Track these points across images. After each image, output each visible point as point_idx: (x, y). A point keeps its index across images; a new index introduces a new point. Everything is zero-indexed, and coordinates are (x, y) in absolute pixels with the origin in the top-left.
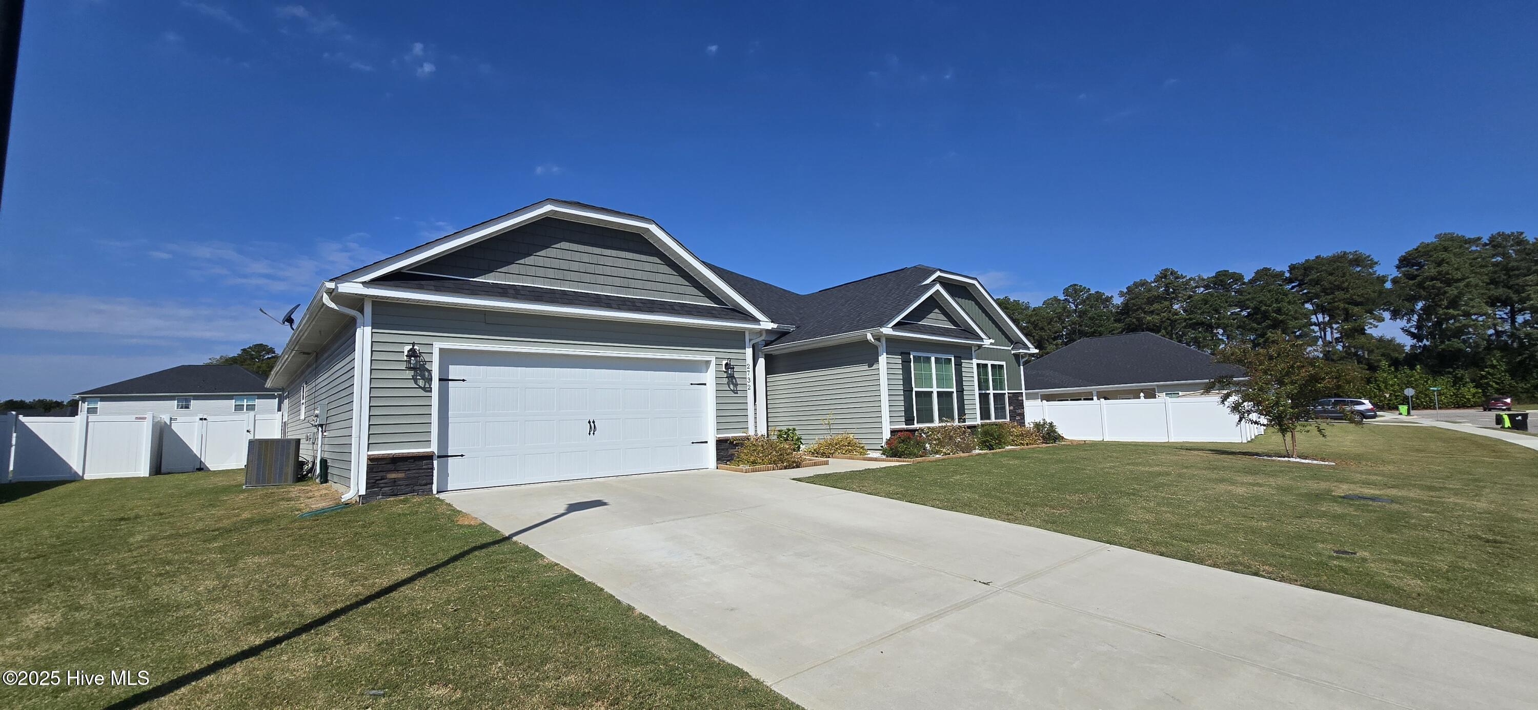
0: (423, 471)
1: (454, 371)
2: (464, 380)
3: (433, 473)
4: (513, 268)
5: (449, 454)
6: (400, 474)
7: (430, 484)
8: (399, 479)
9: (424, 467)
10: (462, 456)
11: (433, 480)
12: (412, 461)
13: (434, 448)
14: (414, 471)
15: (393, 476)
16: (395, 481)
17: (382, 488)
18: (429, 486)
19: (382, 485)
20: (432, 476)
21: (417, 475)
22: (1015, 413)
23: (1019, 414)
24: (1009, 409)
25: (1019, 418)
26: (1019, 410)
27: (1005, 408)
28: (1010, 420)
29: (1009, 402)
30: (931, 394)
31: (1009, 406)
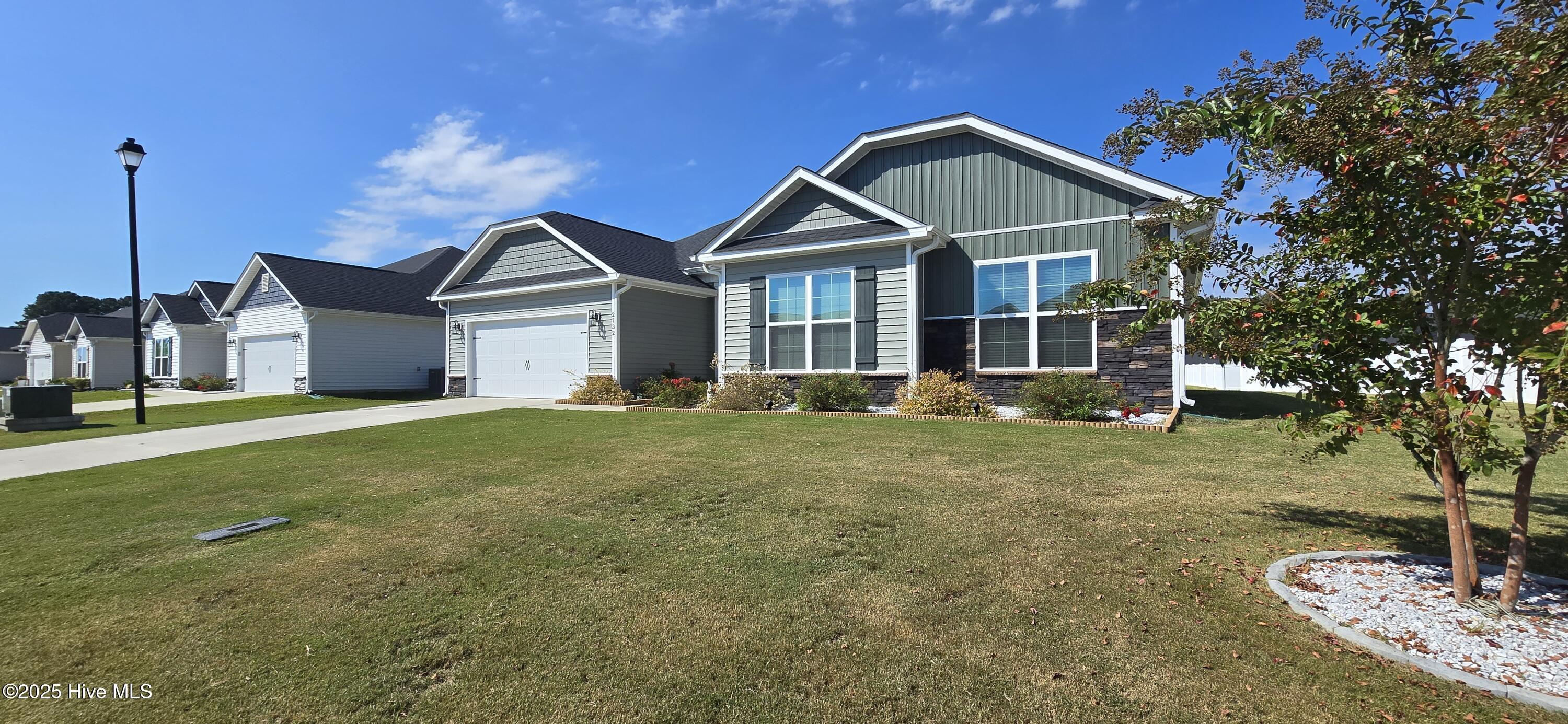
1: (479, 333)
2: (482, 338)
3: (465, 386)
5: (475, 376)
9: (465, 382)
10: (481, 379)
11: (465, 390)
12: (462, 379)
13: (468, 372)
14: (460, 385)
15: (455, 386)
16: (455, 389)
17: (452, 392)
18: (464, 393)
22: (1124, 355)
23: (1144, 358)
24: (1101, 346)
25: (1142, 365)
26: (1143, 348)
27: (1089, 344)
28: (1098, 369)
29: (1099, 332)
30: (802, 329)
31: (1103, 339)
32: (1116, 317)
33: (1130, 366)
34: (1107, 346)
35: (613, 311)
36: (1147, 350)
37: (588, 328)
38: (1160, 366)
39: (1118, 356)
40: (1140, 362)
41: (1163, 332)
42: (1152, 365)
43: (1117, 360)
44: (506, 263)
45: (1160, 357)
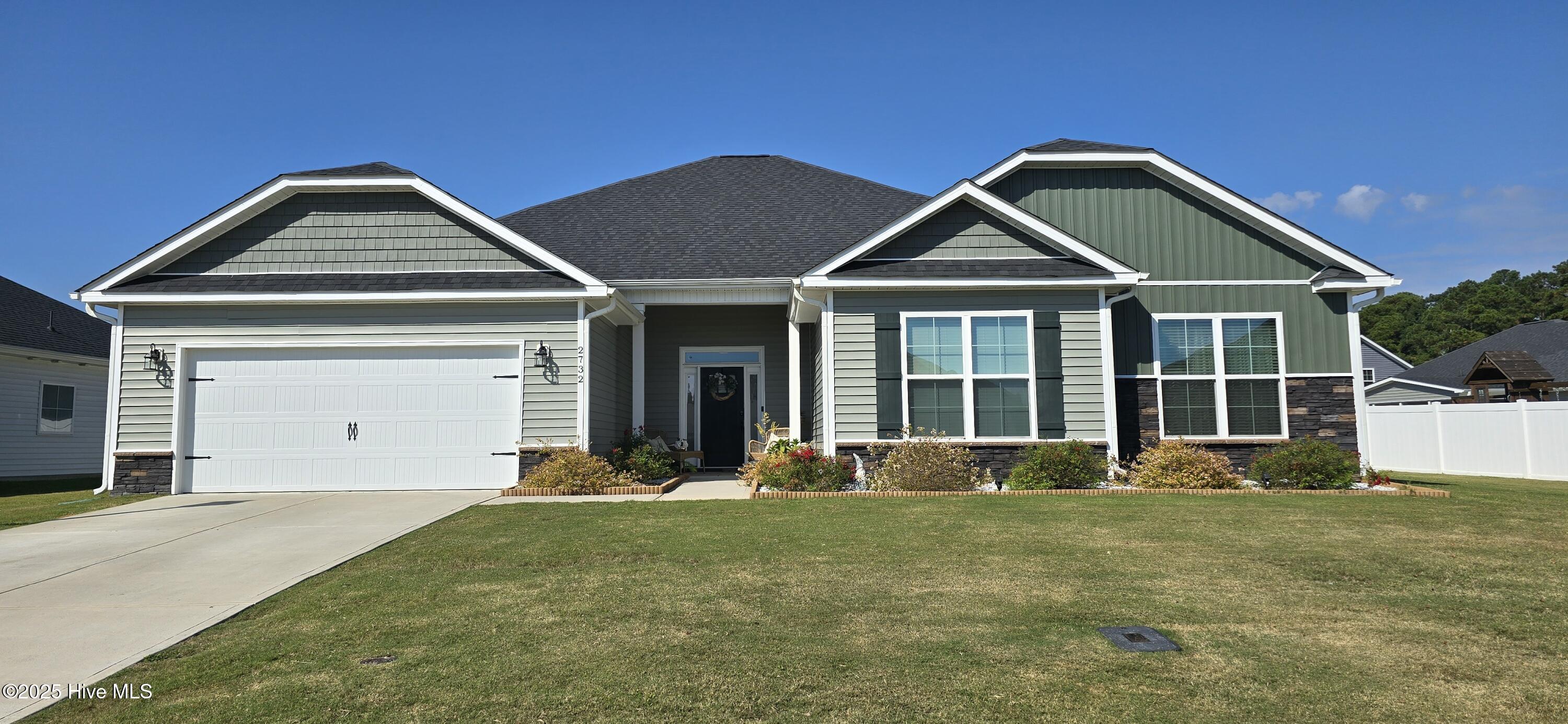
0: (162, 471)
1: (203, 368)
2: (212, 380)
3: (171, 473)
4: (245, 256)
5: (194, 456)
6: (142, 473)
7: (168, 484)
8: (143, 478)
9: (163, 467)
10: (209, 458)
11: (171, 480)
12: (152, 460)
13: (173, 448)
14: (155, 470)
15: (135, 474)
16: (138, 478)
17: (127, 485)
18: (168, 486)
19: (127, 482)
20: (171, 476)
21: (156, 474)
22: (1313, 423)
23: (1332, 426)
24: (1291, 413)
25: (1330, 433)
26: (1330, 416)
27: (1278, 410)
28: (1290, 437)
29: (1289, 398)
30: (959, 383)
31: (1292, 406)
32: (1303, 383)
33: (1320, 434)
34: (1297, 413)
35: (580, 344)
36: (1334, 418)
37: (521, 368)
38: (1346, 435)
39: (1308, 423)
40: (1329, 430)
41: (1347, 400)
42: (1340, 434)
43: (1308, 428)
44: (288, 245)
45: (1346, 424)
